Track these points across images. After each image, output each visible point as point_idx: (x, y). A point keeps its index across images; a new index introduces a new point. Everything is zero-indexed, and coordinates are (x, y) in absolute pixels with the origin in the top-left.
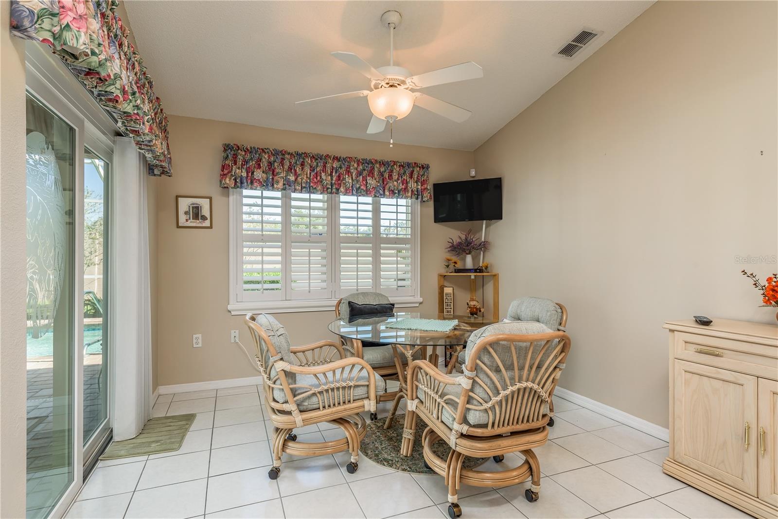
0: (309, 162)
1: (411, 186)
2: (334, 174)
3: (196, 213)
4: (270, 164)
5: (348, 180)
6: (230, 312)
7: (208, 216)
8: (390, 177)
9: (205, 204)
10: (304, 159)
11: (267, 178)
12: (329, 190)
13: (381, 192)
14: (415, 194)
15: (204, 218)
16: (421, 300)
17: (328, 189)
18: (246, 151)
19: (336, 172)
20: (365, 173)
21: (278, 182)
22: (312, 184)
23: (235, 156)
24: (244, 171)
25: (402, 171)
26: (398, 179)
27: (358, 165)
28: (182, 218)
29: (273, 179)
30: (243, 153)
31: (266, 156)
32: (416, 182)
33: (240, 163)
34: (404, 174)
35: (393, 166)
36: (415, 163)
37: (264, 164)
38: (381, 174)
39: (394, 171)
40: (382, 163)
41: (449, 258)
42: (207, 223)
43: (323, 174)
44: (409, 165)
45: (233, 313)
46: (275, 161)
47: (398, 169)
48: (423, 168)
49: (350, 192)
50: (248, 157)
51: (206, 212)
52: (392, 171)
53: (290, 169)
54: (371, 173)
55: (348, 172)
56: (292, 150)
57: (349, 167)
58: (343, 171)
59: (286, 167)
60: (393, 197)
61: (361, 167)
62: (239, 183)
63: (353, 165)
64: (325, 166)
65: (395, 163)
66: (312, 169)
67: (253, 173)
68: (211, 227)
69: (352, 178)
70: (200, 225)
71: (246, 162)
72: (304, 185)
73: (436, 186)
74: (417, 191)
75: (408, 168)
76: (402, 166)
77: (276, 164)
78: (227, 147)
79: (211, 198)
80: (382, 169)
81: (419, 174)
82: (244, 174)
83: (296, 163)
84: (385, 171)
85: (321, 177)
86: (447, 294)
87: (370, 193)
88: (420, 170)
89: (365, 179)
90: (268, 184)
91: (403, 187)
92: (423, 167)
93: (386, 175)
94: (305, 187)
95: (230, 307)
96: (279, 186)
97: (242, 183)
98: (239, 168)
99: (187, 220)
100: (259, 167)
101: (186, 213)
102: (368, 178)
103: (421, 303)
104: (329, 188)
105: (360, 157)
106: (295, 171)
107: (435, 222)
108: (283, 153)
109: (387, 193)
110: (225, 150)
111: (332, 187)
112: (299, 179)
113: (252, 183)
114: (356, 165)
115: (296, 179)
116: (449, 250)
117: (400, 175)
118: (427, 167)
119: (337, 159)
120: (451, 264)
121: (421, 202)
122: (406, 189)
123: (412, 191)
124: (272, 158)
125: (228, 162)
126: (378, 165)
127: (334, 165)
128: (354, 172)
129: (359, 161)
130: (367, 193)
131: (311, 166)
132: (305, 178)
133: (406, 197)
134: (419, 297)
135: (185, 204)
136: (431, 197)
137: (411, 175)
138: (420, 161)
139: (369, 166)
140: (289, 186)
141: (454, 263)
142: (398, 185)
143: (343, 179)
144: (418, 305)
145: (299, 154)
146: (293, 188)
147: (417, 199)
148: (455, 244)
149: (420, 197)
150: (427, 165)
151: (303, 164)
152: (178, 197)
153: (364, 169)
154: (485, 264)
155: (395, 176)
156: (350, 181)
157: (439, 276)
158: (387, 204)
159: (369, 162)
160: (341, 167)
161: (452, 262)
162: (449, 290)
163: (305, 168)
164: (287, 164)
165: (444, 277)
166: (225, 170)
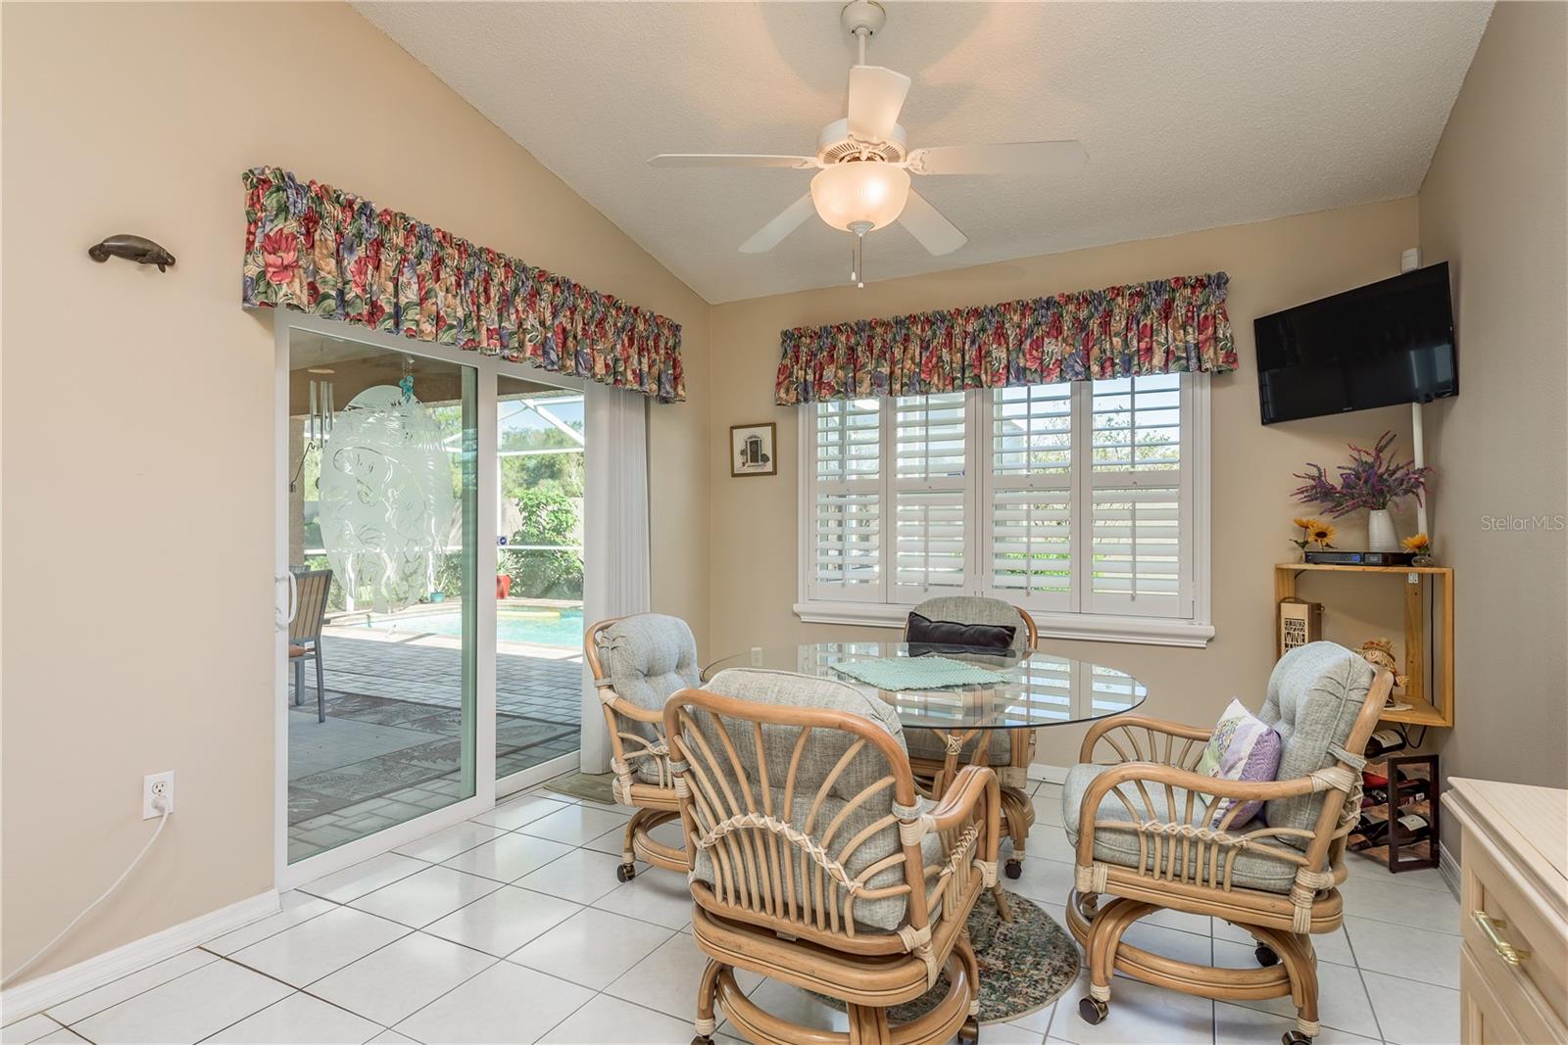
0: (919, 332)
1: (1166, 338)
2: (966, 348)
3: (754, 451)
4: (852, 350)
5: (999, 354)
6: (797, 615)
7: (770, 455)
8: (1105, 325)
9: (765, 434)
10: (908, 329)
11: (846, 376)
12: (958, 382)
13: (1078, 368)
14: (1179, 359)
15: (765, 459)
16: (1211, 631)
17: (954, 379)
18: (815, 334)
19: (973, 342)
20: (1038, 333)
21: (862, 383)
22: (923, 376)
23: (797, 348)
24: (810, 371)
25: (1139, 307)
26: (1128, 328)
27: (1023, 315)
28: (738, 459)
29: (854, 377)
30: (808, 341)
31: (843, 339)
32: (1184, 327)
33: (803, 359)
34: (1144, 313)
35: (1113, 299)
36: (1177, 280)
37: (841, 351)
38: (1081, 326)
39: (1117, 311)
40: (1085, 299)
41: (1305, 517)
42: (769, 467)
43: (945, 351)
44: (1159, 287)
45: (804, 618)
46: (858, 343)
47: (1126, 304)
48: (1204, 286)
49: (1000, 380)
50: (815, 346)
51: (767, 449)
52: (1109, 314)
53: (883, 354)
54: (1056, 329)
55: (1000, 336)
56: (887, 317)
57: (1001, 326)
58: (986, 337)
59: (876, 351)
60: (1109, 371)
61: (1029, 321)
62: (805, 393)
63: (1011, 319)
64: (949, 335)
65: (1118, 291)
66: (925, 346)
67: (821, 376)
68: (774, 472)
69: (1008, 349)
70: (759, 470)
71: (813, 355)
72: (905, 380)
73: (1268, 329)
74: (1186, 350)
75: (1158, 294)
76: (1140, 294)
77: (860, 349)
78: (787, 335)
79: (773, 425)
80: (1083, 314)
81: (1190, 304)
82: (810, 378)
83: (894, 339)
84: (1090, 318)
85: (940, 357)
86: (1289, 623)
87: (1048, 375)
88: (1193, 293)
89: (1038, 344)
90: (847, 390)
91: (1143, 345)
92: (1201, 283)
93: (1094, 325)
94: (906, 384)
95: (796, 608)
96: (862, 389)
98: (801, 369)
99: (744, 464)
100: (833, 362)
101: (743, 452)
102: (1046, 340)
103: (1210, 640)
104: (957, 378)
105: (1027, 297)
106: (893, 353)
107: (1267, 420)
108: (872, 326)
109: (1095, 368)
110: (783, 342)
111: (963, 374)
112: (898, 372)
113: (820, 387)
114: (1016, 318)
115: (893, 373)
116: (1311, 499)
117: (1132, 319)
118: (1221, 281)
119: (976, 313)
120: (1311, 539)
121: (1207, 376)
122: (1149, 350)
123: (1167, 352)
124: (853, 341)
125: (788, 362)
126: (1071, 307)
127: (970, 329)
128: (1012, 334)
129: (1025, 308)
130: (1043, 374)
131: (922, 341)
132: (908, 364)
133: (1151, 371)
134: (1206, 621)
135: (741, 438)
136: (1231, 357)
137: (1167, 312)
138: (1190, 272)
139: (1048, 312)
140: (880, 386)
141: (1322, 535)
142: (1126, 343)
143: (989, 353)
144: (1203, 643)
145: (899, 322)
146: (887, 387)
147: (1187, 369)
148: (1335, 479)
149: (1193, 362)
150: (1220, 276)
151: (907, 339)
152: (733, 428)
153: (1038, 324)
154: (1416, 540)
155: (1118, 323)
156: (1004, 355)
157: (1280, 571)
158: (1109, 392)
159: (1049, 303)
160: (983, 330)
161: (1312, 531)
162: (1298, 612)
163: (911, 347)
164: (878, 344)
165: (1298, 573)
166: (783, 375)
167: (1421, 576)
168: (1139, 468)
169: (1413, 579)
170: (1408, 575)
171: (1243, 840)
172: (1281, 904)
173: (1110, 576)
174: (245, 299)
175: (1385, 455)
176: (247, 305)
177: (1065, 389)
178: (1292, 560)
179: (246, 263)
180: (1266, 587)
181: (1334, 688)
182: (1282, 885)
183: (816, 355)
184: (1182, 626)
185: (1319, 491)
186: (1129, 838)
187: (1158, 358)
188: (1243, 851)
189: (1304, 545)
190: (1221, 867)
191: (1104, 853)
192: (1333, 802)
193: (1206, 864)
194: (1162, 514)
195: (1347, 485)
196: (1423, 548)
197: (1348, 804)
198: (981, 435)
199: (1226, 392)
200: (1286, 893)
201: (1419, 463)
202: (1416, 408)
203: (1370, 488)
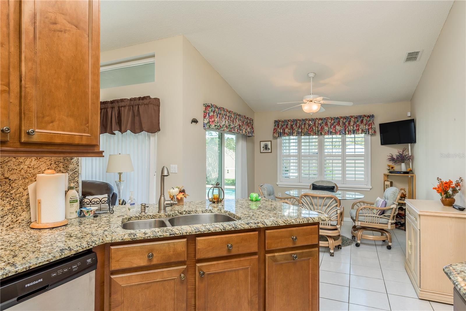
0: (308, 122)
1: (362, 127)
2: (319, 127)
3: (266, 147)
4: (292, 126)
5: (326, 128)
6: (277, 185)
7: (270, 148)
8: (349, 124)
9: (269, 144)
10: (305, 122)
11: (290, 131)
12: (317, 134)
13: (343, 132)
14: (365, 131)
15: (269, 149)
16: (371, 187)
17: (316, 133)
18: (283, 122)
19: (320, 125)
20: (335, 124)
21: (294, 133)
22: (309, 132)
23: (278, 125)
24: (281, 130)
25: (356, 120)
26: (354, 125)
27: (331, 120)
28: (262, 149)
29: (292, 131)
30: (281, 123)
31: (290, 123)
32: (365, 125)
33: (280, 127)
34: (357, 122)
35: (351, 118)
36: (364, 115)
37: (289, 126)
38: (344, 124)
39: (352, 121)
40: (345, 118)
41: (389, 164)
42: (270, 151)
43: (314, 127)
44: (360, 116)
45: (279, 186)
46: (293, 124)
47: (354, 120)
48: (369, 117)
49: (326, 134)
50: (283, 124)
51: (269, 147)
52: (350, 121)
53: (299, 127)
54: (339, 124)
55: (326, 124)
56: (300, 118)
57: (327, 122)
58: (323, 125)
59: (298, 126)
60: (350, 133)
61: (333, 122)
62: (280, 135)
63: (329, 121)
64: (315, 124)
65: (352, 117)
66: (309, 126)
67: (284, 131)
68: (271, 152)
69: (328, 127)
70: (267, 152)
71: (282, 126)
72: (305, 133)
73: (381, 126)
74: (366, 130)
75: (360, 118)
76: (356, 118)
77: (294, 125)
78: (276, 121)
79: (271, 141)
80: (344, 121)
81: (367, 120)
82: (282, 131)
83: (302, 124)
85: (313, 128)
86: (386, 185)
87: (337, 133)
88: (367, 118)
89: (335, 127)
90: (291, 134)
91: (357, 128)
92: (369, 116)
93: (347, 123)
94: (305, 134)
95: (277, 183)
96: (294, 135)
97: (281, 135)
98: (279, 129)
99: (263, 150)
100: (287, 128)
101: (263, 147)
102: (337, 126)
103: (371, 189)
104: (317, 133)
105: (332, 116)
106: (302, 127)
107: (382, 144)
108: (296, 120)
109: (347, 133)
110: (275, 123)
111: (318, 132)
112: (303, 131)
113: (284, 134)
114: (330, 121)
115: (302, 131)
116: (390, 161)
117: (355, 123)
118: (373, 116)
119: (321, 119)
120: (390, 168)
121: (370, 135)
122: (358, 129)
123: (362, 130)
124: (292, 123)
125: (276, 127)
126: (342, 119)
127: (319, 123)
128: (329, 124)
129: (332, 119)
130: (336, 133)
131: (309, 124)
132: (305, 130)
133: (359, 134)
134: (370, 185)
135: (263, 144)
136: (375, 132)
137: (362, 122)
138: (367, 114)
139: (337, 120)
140: (299, 134)
141: (392, 168)
142: (353, 128)
143: (324, 128)
144: (369, 190)
145: (303, 120)
146: (300, 134)
147: (366, 134)
148: (395, 157)
149: (367, 132)
151: (305, 124)
152: (261, 142)
153: (335, 122)
154: (409, 169)
155: (352, 123)
156: (327, 129)
157: (385, 175)
158: (349, 137)
159: (337, 118)
160: (322, 123)
161: (391, 167)
162: (388, 183)
163: (306, 125)
164: (298, 125)
165: (388, 175)
166: (275, 130)
167: (411, 176)
168: (356, 153)
169: (410, 176)
170: (408, 176)
171: (381, 216)
172: (386, 225)
173: (350, 176)
175: (404, 152)
176: (204, 128)
177: (340, 136)
178: (387, 172)
179: (204, 120)
180: (382, 178)
181: (394, 194)
182: (385, 223)
183: (283, 126)
184: (365, 186)
185: (392, 159)
186: (363, 217)
187: (360, 132)
188: (381, 218)
189: (389, 170)
190: (378, 220)
191: (360, 220)
192: (394, 210)
193: (375, 220)
194: (361, 163)
195: (397, 158)
196: (411, 171)
198: (321, 146)
199: (374, 138)
200: (387, 224)
201: (410, 155)
202: (409, 144)
203: (401, 159)
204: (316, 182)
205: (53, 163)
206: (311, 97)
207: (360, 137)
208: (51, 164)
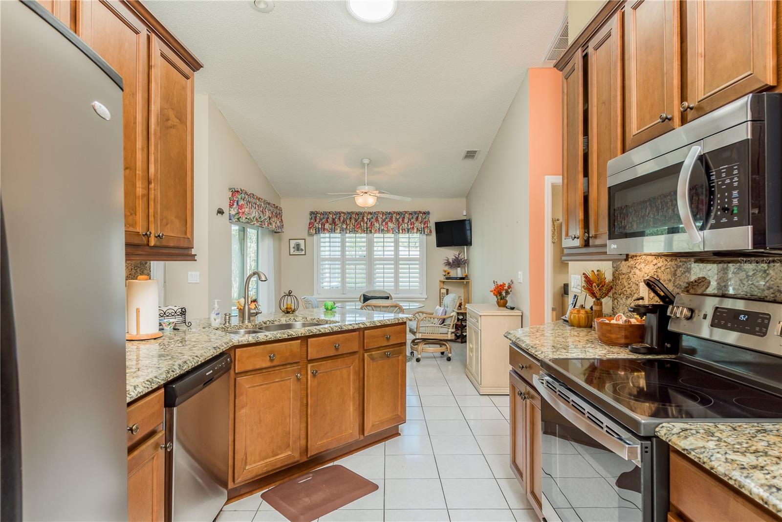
0: (354, 217)
1: (417, 225)
3: (298, 247)
4: (334, 219)
5: (377, 225)
7: (304, 249)
8: (403, 221)
9: (302, 242)
10: (351, 215)
11: (332, 227)
12: (366, 232)
13: (397, 231)
14: (420, 231)
15: (302, 250)
16: (426, 297)
17: (364, 231)
18: (322, 214)
19: (370, 221)
20: (387, 220)
21: (337, 229)
22: (356, 229)
23: (316, 218)
24: (320, 224)
25: (411, 217)
26: (408, 222)
27: (383, 216)
28: (292, 250)
29: (335, 228)
30: (320, 215)
31: (331, 216)
32: (421, 223)
33: (318, 221)
35: (405, 214)
36: (419, 211)
37: (330, 220)
38: (397, 220)
39: (406, 217)
40: (398, 213)
41: (445, 269)
42: (303, 253)
43: (362, 223)
44: (415, 213)
46: (336, 218)
47: (408, 216)
49: (377, 232)
50: (322, 217)
51: (302, 247)
52: (404, 218)
53: (343, 222)
54: (391, 220)
55: (377, 220)
56: (344, 211)
57: (377, 217)
58: (373, 220)
59: (341, 221)
60: (404, 232)
61: (384, 217)
62: (318, 231)
64: (363, 218)
65: (406, 212)
66: (356, 221)
67: (324, 226)
68: (305, 254)
69: (379, 224)
70: (300, 254)
71: (321, 220)
72: (351, 230)
73: (438, 225)
74: (421, 229)
76: (411, 214)
78: (312, 213)
79: (305, 239)
80: (398, 217)
81: (422, 218)
82: (320, 226)
83: (347, 218)
85: (360, 224)
86: (442, 293)
87: (390, 232)
88: (423, 215)
89: (387, 224)
90: (333, 230)
92: (424, 213)
93: (400, 220)
96: (337, 231)
97: (319, 231)
98: (317, 224)
99: (294, 251)
100: (327, 221)
101: (293, 248)
102: (389, 223)
103: (426, 299)
105: (384, 211)
106: (346, 222)
107: (437, 247)
108: (340, 213)
109: (401, 231)
110: (311, 215)
111: (367, 230)
112: (348, 227)
113: (324, 231)
114: (381, 216)
115: (347, 227)
116: (446, 265)
117: (409, 220)
118: (428, 213)
119: (370, 213)
120: (446, 274)
121: (425, 235)
122: (413, 228)
123: (417, 229)
124: (334, 217)
125: (312, 221)
126: (395, 215)
127: (369, 217)
128: (380, 220)
129: (383, 214)
130: (388, 231)
131: (355, 219)
132: (352, 226)
133: (413, 233)
134: (425, 294)
135: (293, 243)
136: (431, 231)
137: (417, 219)
138: (423, 210)
139: (389, 216)
140: (343, 231)
141: (448, 273)
142: (408, 226)
143: (374, 224)
144: (424, 300)
145: (349, 213)
146: (345, 232)
147: (421, 233)
148: (451, 261)
149: (423, 232)
150: (428, 212)
151: (351, 218)
152: (290, 240)
153: (387, 218)
154: (465, 275)
155: (406, 220)
156: (378, 226)
157: (440, 281)
158: (403, 237)
159: (390, 213)
160: (372, 218)
161: (447, 272)
162: (444, 291)
163: (352, 220)
164: (342, 219)
165: (444, 282)
166: (311, 225)
167: (467, 282)
168: (410, 256)
169: (465, 283)
170: (464, 282)
171: (442, 325)
172: (447, 335)
173: (403, 285)
174: (230, 219)
175: (460, 256)
176: (230, 221)
177: (393, 235)
178: (443, 279)
179: (230, 210)
180: (437, 285)
181: (454, 300)
182: (446, 332)
183: (322, 220)
184: (420, 296)
185: (448, 264)
186: (424, 328)
187: (415, 230)
188: (441, 327)
189: (445, 275)
190: (438, 331)
191: (421, 331)
192: (454, 317)
194: (416, 269)
195: (453, 262)
196: (466, 276)
197: (455, 317)
198: (370, 245)
199: (429, 237)
200: (447, 334)
201: (466, 258)
202: (465, 247)
203: (457, 263)
204: (367, 292)
205: (133, 268)
206: (366, 188)
207: (416, 237)
208: (132, 269)
